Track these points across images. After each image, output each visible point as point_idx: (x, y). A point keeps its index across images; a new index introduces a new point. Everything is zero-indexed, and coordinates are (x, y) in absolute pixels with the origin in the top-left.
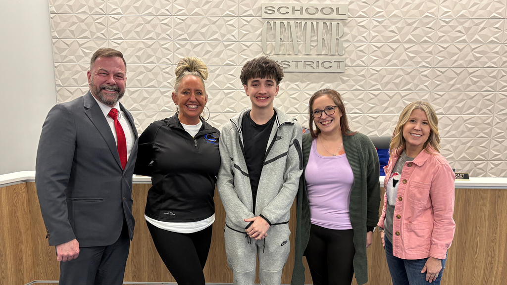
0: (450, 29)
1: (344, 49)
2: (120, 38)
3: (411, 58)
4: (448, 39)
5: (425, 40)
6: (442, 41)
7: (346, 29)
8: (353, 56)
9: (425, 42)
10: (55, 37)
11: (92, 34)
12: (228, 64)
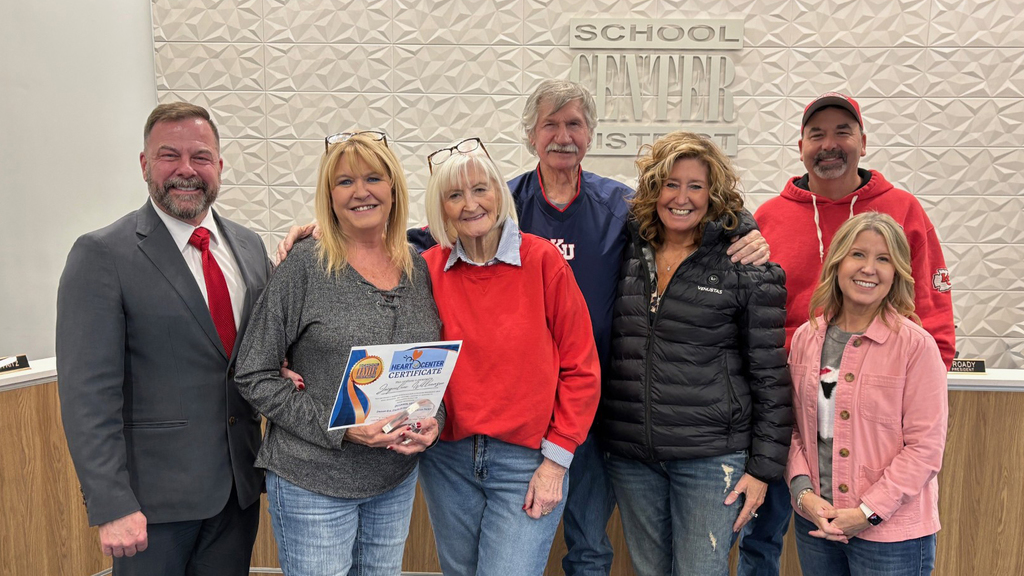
0: (952, 69)
1: (735, 109)
2: (289, 89)
4: (948, 88)
5: (902, 92)
6: (936, 93)
7: (739, 70)
8: (753, 124)
9: (902, 95)
10: (162, 88)
11: (235, 80)
12: (500, 140)
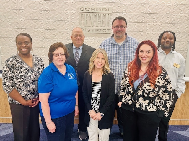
0: (151, 18)
2: (24, 19)
3: (136, 28)
5: (142, 22)
6: (148, 22)
11: (13, 17)
12: (66, 30)
